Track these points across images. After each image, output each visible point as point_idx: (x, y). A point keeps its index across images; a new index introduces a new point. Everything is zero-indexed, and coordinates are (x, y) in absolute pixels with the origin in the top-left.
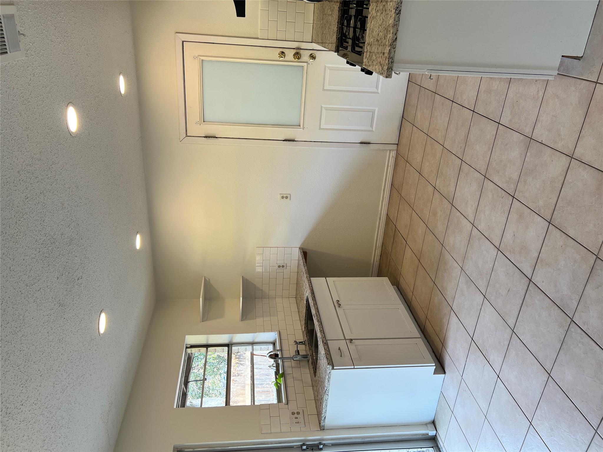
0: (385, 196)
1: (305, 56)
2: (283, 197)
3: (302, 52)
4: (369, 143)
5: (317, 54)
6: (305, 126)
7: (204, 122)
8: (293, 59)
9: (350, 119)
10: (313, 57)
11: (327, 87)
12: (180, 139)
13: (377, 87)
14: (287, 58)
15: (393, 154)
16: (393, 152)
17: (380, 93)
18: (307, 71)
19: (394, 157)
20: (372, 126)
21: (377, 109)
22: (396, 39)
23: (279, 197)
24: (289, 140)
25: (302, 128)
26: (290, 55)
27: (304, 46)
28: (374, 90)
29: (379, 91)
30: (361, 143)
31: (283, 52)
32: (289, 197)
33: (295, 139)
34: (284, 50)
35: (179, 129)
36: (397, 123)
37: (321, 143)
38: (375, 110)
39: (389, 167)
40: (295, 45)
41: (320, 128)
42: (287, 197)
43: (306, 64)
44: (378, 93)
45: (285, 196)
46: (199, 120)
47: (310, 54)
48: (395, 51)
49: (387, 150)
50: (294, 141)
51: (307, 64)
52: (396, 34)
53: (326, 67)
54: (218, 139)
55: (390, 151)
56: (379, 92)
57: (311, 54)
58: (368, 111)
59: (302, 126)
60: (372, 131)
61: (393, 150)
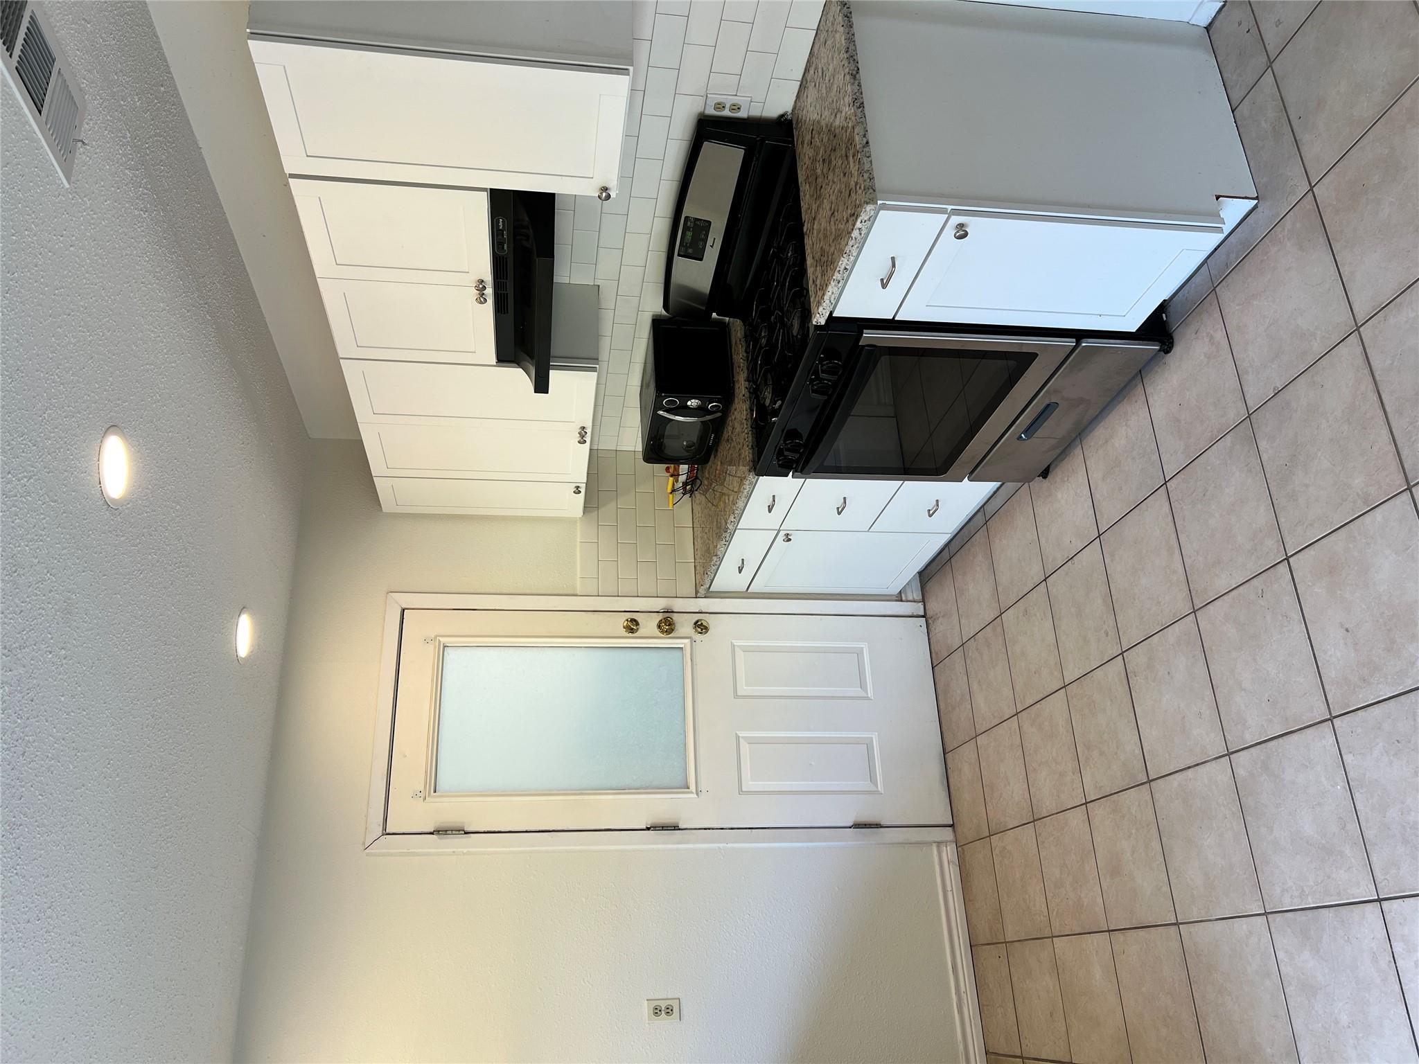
0: (963, 989)
1: (685, 626)
2: (657, 1011)
3: (675, 617)
4: (878, 826)
5: (710, 620)
6: (703, 787)
7: (435, 792)
8: (657, 632)
9: (813, 763)
10: (701, 627)
11: (743, 689)
12: (364, 843)
13: (863, 685)
14: (642, 631)
15: (949, 852)
16: (948, 848)
17: (872, 698)
18: (691, 654)
19: (952, 862)
20: (872, 778)
21: (875, 737)
22: (867, 143)
23: (646, 1009)
24: (664, 828)
25: (694, 791)
26: (649, 625)
27: (678, 605)
28: (857, 691)
29: (870, 694)
30: (857, 826)
31: (633, 620)
32: (676, 1010)
33: (678, 824)
34: (635, 616)
35: (366, 816)
36: (934, 769)
37: (750, 830)
38: (872, 738)
39: (950, 894)
40: (660, 604)
41: (742, 791)
42: (669, 1011)
43: (687, 641)
44: (867, 698)
45: (663, 1005)
46: (422, 789)
47: (694, 621)
48: (871, 162)
49: (930, 843)
50: (676, 828)
51: (691, 642)
52: (864, 136)
53: (736, 649)
54: (470, 837)
55: (939, 844)
56: (869, 696)
57: (697, 622)
58: (857, 742)
59: (693, 788)
60: (876, 792)
61: (946, 843)
